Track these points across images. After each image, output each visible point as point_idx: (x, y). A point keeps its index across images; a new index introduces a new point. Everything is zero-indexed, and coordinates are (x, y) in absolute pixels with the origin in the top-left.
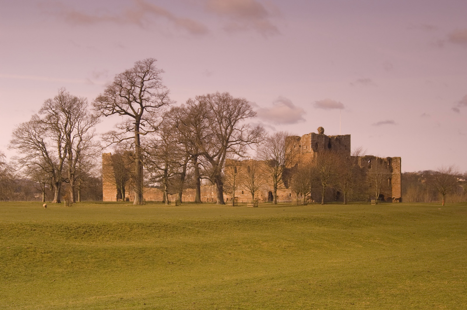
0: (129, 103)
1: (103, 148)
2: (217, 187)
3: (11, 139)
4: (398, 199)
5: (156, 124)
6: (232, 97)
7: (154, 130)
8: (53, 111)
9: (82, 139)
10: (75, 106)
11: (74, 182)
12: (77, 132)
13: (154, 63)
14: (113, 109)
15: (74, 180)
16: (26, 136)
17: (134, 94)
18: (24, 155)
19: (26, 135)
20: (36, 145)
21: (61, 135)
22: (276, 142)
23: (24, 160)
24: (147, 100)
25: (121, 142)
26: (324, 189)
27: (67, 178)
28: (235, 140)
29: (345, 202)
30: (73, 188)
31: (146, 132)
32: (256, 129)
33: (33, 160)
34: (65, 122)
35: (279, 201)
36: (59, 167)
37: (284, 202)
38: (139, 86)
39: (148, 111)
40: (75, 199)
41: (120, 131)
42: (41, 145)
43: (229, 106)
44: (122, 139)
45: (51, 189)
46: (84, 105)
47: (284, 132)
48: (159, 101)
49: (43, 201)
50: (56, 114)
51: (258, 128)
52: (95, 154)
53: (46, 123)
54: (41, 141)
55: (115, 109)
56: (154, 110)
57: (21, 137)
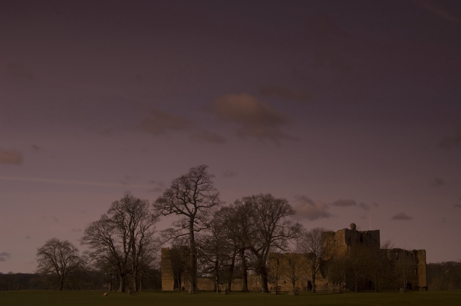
0: (185, 204)
1: (162, 244)
2: (262, 277)
3: (83, 236)
4: (424, 287)
5: (207, 222)
6: (274, 197)
7: (206, 227)
8: (120, 211)
9: (144, 235)
10: (138, 207)
11: (137, 273)
12: (140, 230)
13: (206, 169)
14: (171, 210)
15: (137, 272)
16: (96, 233)
17: (189, 196)
18: (94, 250)
19: (96, 232)
20: (105, 241)
21: (126, 232)
22: (313, 237)
23: (94, 254)
24: (200, 201)
25: (178, 238)
26: (358, 279)
27: (131, 270)
28: (277, 235)
29: (376, 290)
30: (136, 278)
31: (199, 229)
32: (296, 225)
33: (102, 254)
34: (129, 221)
35: (318, 290)
36: (124, 260)
37: (322, 291)
38: (194, 189)
39: (201, 210)
40: (137, 288)
41: (176, 228)
42: (108, 241)
43: (271, 205)
44: (179, 235)
45: (116, 280)
46: (146, 206)
47: (320, 228)
48: (211, 202)
49: (110, 290)
50: (122, 214)
51: (298, 224)
52: (155, 249)
53: (113, 222)
54: (109, 237)
55: (173, 209)
56: (207, 210)
57: (91, 234)
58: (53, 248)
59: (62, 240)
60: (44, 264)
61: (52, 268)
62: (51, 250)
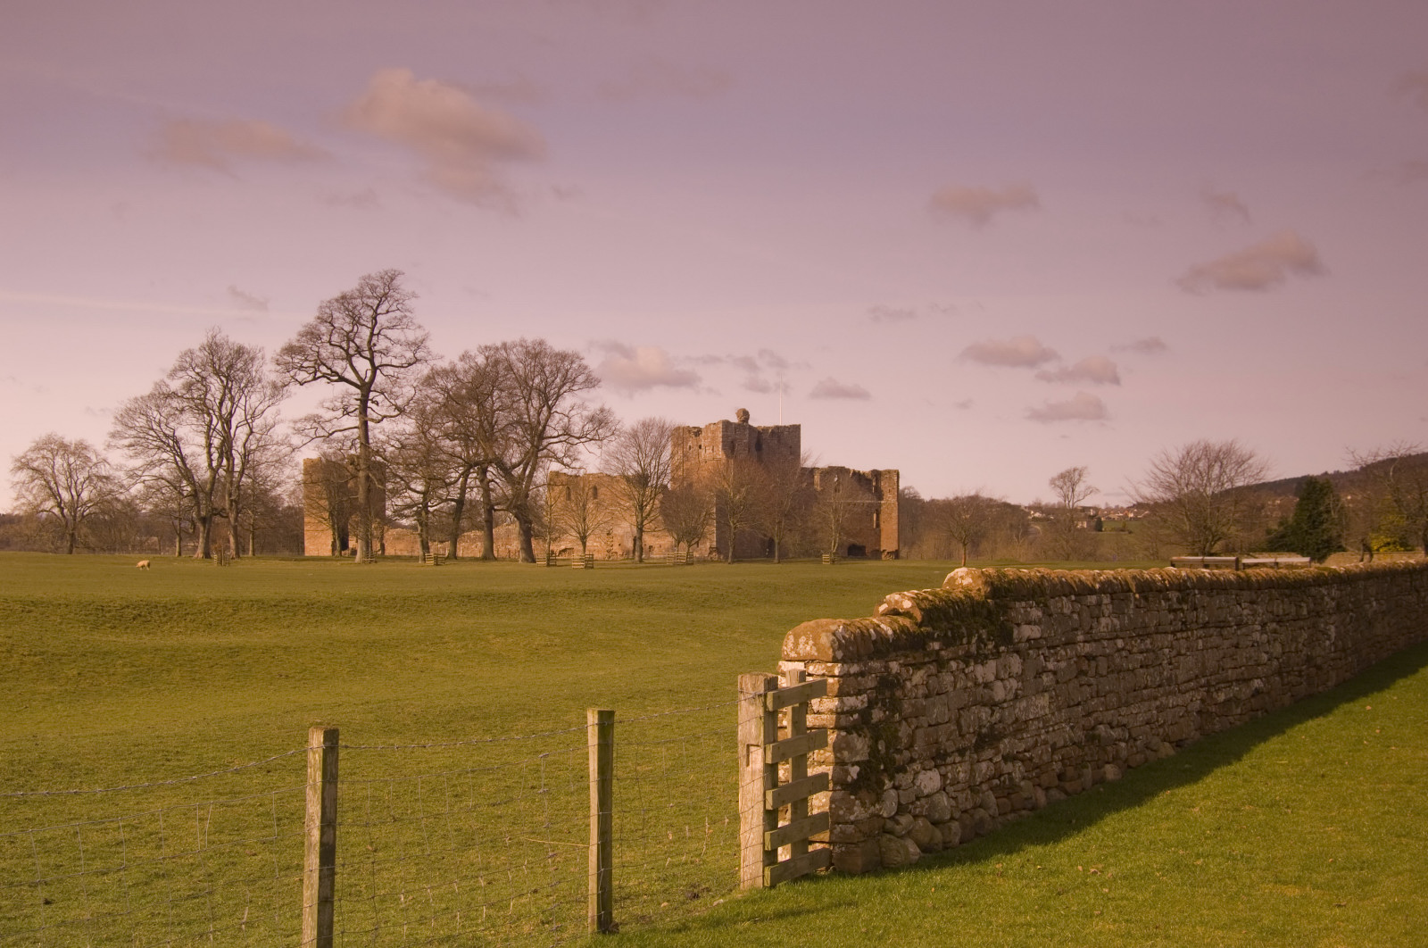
0: (349, 358)
1: (294, 450)
2: (521, 527)
3: (112, 430)
4: (892, 553)
5: (400, 402)
6: (551, 348)
7: (397, 412)
8: (198, 374)
9: (254, 430)
10: (240, 365)
11: (237, 516)
12: (244, 417)
13: (398, 278)
14: (315, 372)
15: (238, 513)
16: (141, 424)
17: (357, 341)
18: (138, 462)
19: (142, 422)
20: (162, 441)
21: (211, 421)
22: (641, 439)
23: (136, 472)
24: (385, 352)
25: (331, 437)
26: (734, 534)
27: (224, 509)
28: (556, 434)
29: (776, 558)
30: (235, 528)
31: (380, 418)
32: (598, 412)
33: (155, 471)
34: (219, 395)
35: (656, 556)
36: (209, 486)
37: (666, 558)
38: (369, 326)
39: (385, 373)
40: (241, 549)
41: (328, 415)
42: (171, 442)
43: (543, 367)
44: (333, 430)
45: (191, 531)
46: (257, 363)
47: (657, 419)
48: (409, 355)
49: (177, 554)
50: (204, 379)
51: (602, 410)
52: (279, 462)
53: (182, 397)
54: (171, 434)
55: (320, 370)
56: (398, 373)
57: (130, 425)
58: (50, 455)
59: (71, 438)
60: (28, 493)
61: (47, 503)
62: (45, 460)
